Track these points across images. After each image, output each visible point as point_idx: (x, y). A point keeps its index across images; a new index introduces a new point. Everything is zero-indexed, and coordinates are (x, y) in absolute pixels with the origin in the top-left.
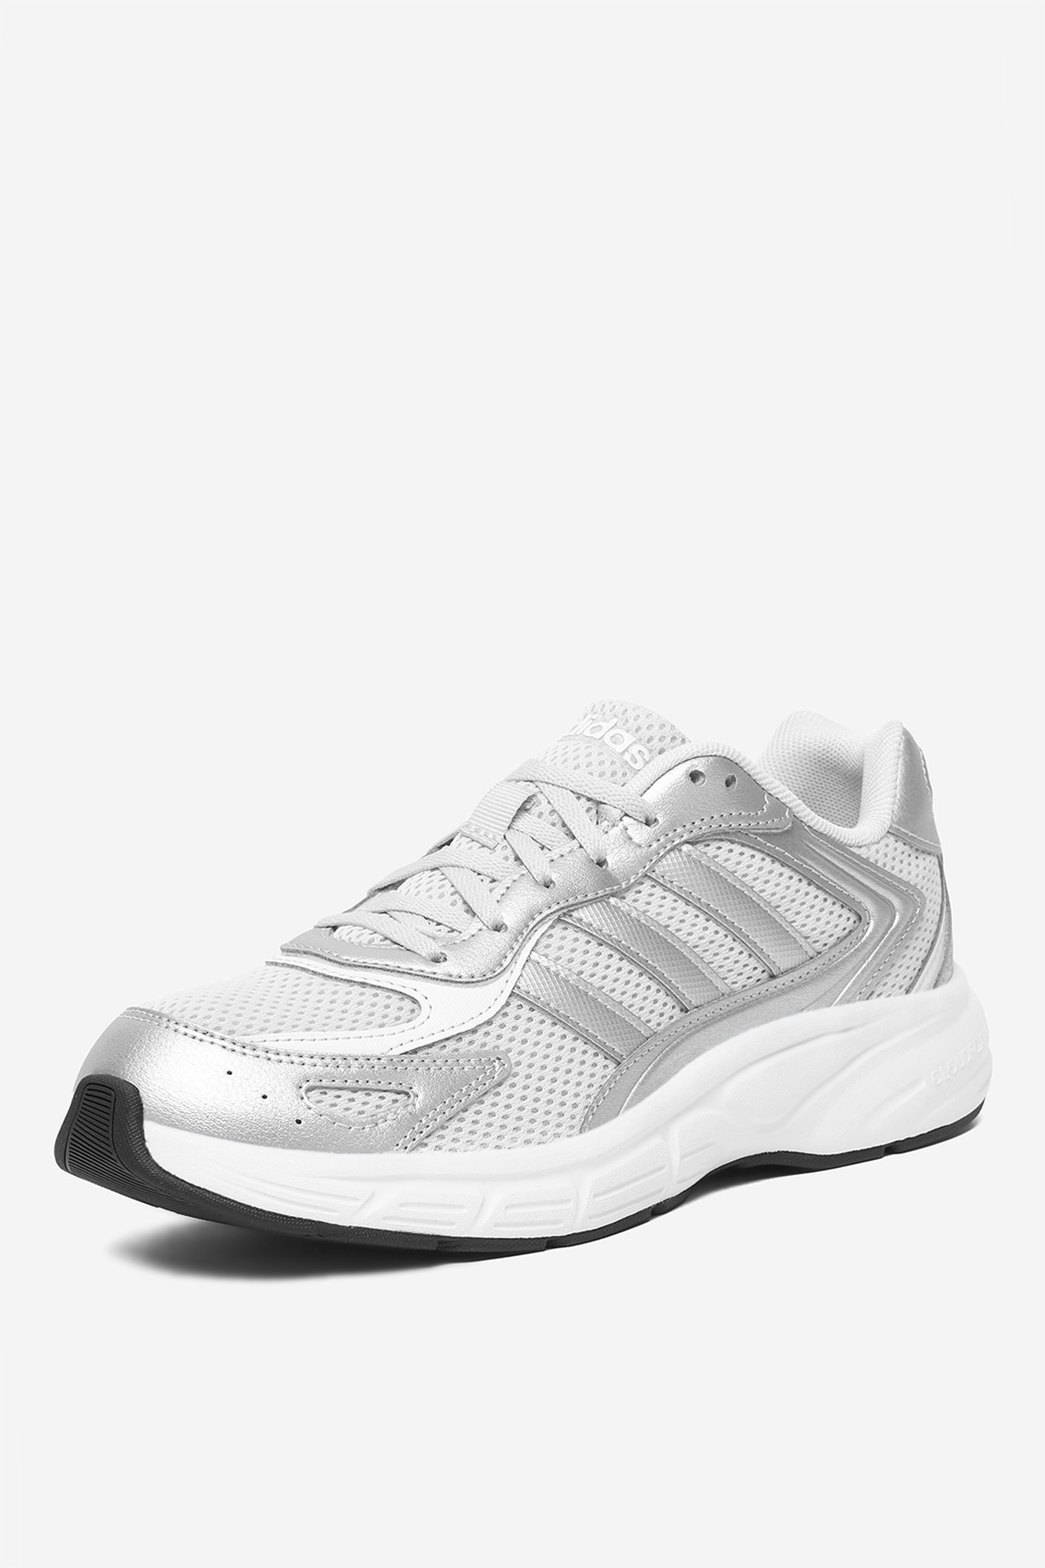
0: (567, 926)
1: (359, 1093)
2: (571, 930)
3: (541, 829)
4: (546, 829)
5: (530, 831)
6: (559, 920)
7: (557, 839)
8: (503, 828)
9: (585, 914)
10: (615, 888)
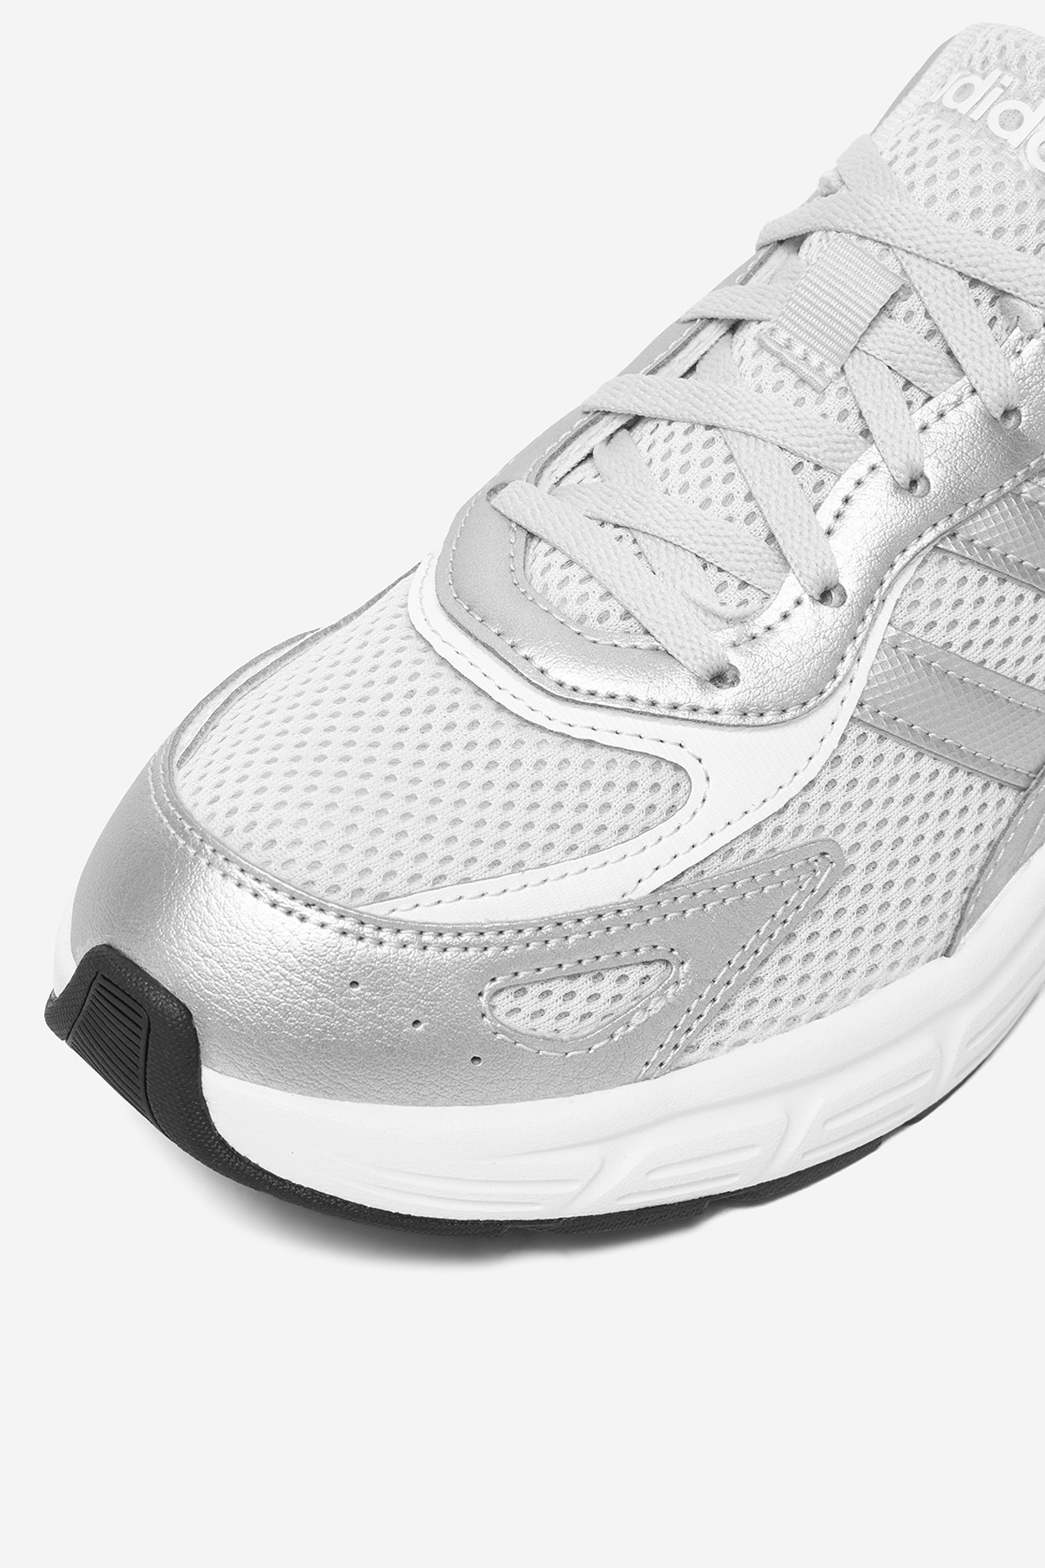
0: (946, 554)
1: (582, 979)
2: (952, 563)
3: (907, 348)
4: (917, 348)
5: (887, 353)
6: (935, 547)
7: (934, 368)
8: (842, 352)
9: (980, 529)
10: (1032, 464)
